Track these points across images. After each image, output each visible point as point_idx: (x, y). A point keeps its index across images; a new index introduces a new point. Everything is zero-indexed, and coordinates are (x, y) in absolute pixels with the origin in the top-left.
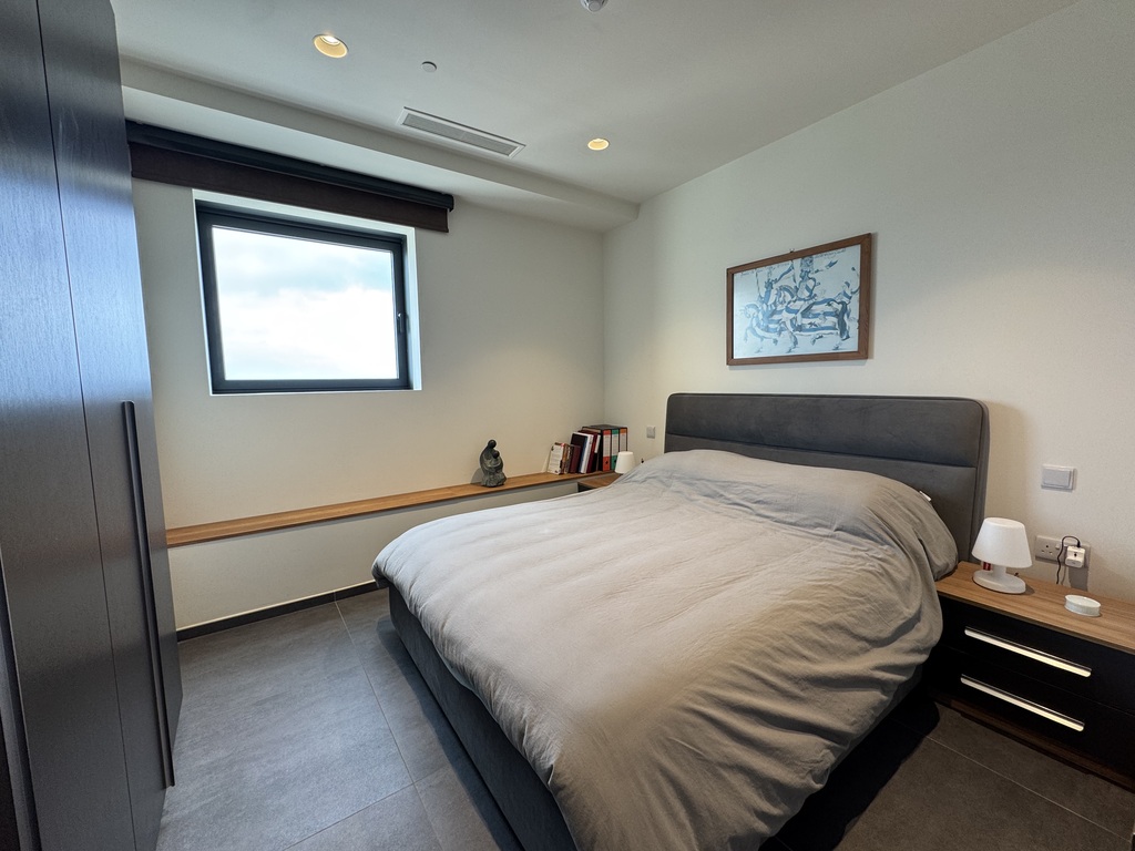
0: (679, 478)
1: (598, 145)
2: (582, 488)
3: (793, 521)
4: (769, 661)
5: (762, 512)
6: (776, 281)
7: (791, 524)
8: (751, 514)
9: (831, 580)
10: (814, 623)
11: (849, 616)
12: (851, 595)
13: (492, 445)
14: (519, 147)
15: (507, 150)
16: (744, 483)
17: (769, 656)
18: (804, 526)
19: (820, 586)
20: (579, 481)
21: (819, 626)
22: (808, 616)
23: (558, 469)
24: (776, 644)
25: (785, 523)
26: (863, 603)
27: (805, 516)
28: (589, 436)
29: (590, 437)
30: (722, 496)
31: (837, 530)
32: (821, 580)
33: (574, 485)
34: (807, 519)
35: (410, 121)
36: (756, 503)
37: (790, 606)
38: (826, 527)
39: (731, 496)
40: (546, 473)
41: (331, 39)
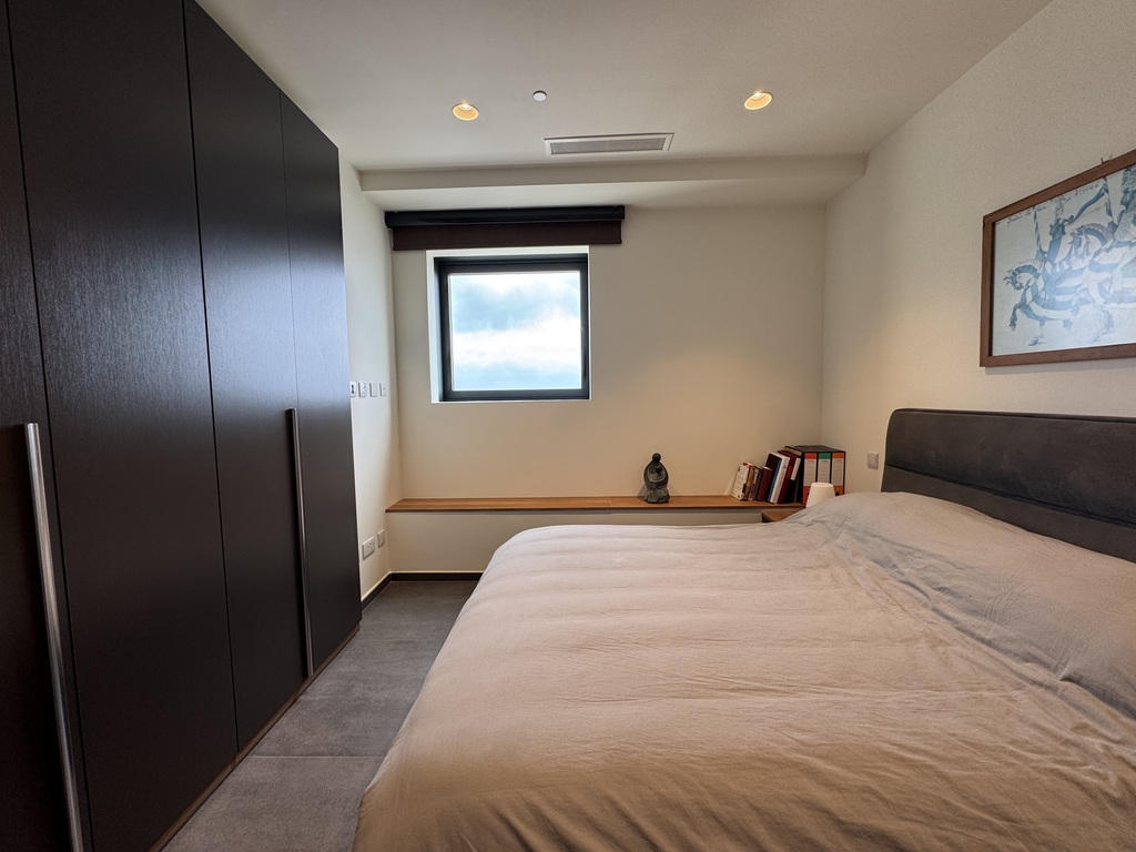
0: (850, 529)
1: (759, 100)
2: (765, 520)
3: (988, 637)
4: (683, 825)
5: (942, 606)
6: (1072, 220)
7: (982, 640)
8: (925, 606)
9: (943, 759)
10: (827, 812)
11: (940, 839)
12: (973, 804)
13: (657, 458)
14: (668, 138)
15: (658, 144)
16: (931, 555)
17: (686, 815)
18: (1006, 652)
19: (903, 760)
20: (764, 511)
21: (838, 822)
22: (824, 796)
23: (741, 493)
24: (715, 806)
25: (972, 635)
26: (1000, 832)
27: (1012, 635)
28: (783, 458)
29: (785, 460)
30: (895, 566)
31: (1067, 679)
32: (916, 751)
33: (758, 515)
34: (1014, 641)
35: (556, 149)
36: (940, 589)
37: (795, 764)
38: (1046, 666)
39: (906, 570)
40: (731, 497)
41: (466, 106)
